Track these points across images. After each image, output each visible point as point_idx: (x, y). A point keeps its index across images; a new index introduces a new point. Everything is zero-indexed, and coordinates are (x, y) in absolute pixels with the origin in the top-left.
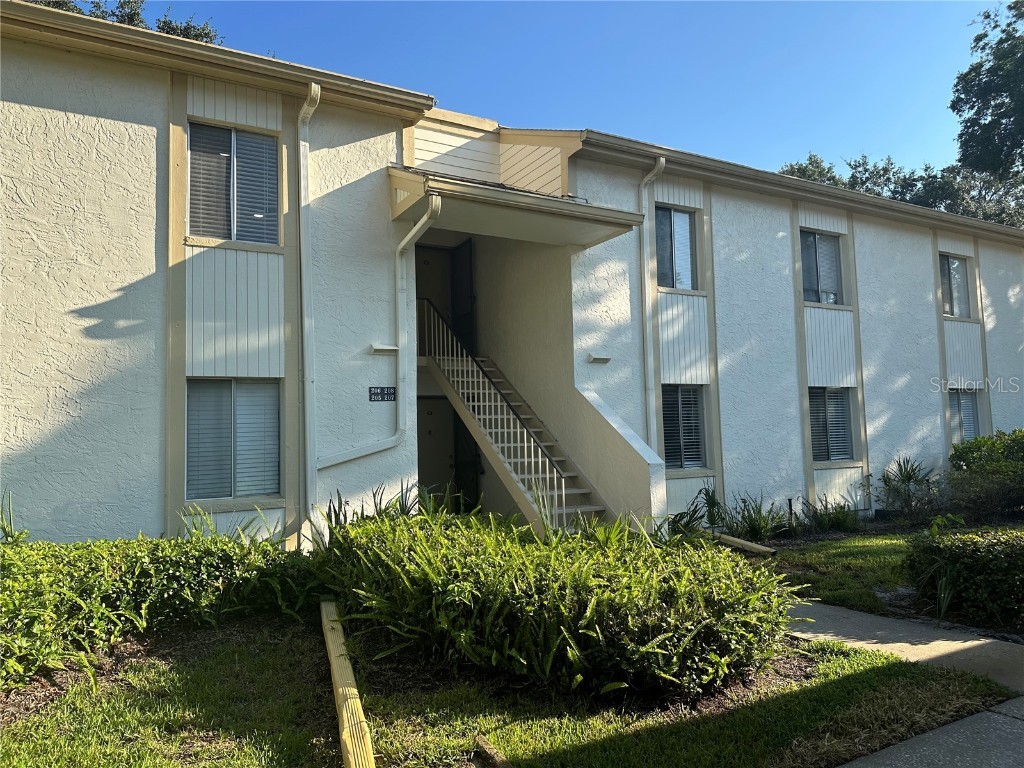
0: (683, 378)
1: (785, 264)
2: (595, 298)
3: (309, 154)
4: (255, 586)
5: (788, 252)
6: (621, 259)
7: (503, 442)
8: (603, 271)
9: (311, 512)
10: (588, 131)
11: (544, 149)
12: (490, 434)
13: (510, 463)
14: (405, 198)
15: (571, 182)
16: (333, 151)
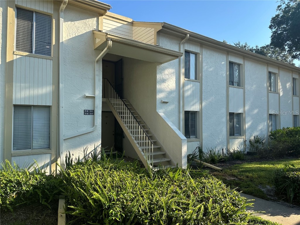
0: (191, 109)
1: (224, 72)
2: (164, 81)
3: (63, 23)
4: (32, 193)
5: (225, 69)
6: (173, 68)
7: (131, 129)
8: (167, 72)
9: (61, 155)
10: (165, 23)
11: (148, 29)
12: (127, 126)
13: (134, 137)
14: (99, 41)
15: (158, 41)
16: (73, 23)
